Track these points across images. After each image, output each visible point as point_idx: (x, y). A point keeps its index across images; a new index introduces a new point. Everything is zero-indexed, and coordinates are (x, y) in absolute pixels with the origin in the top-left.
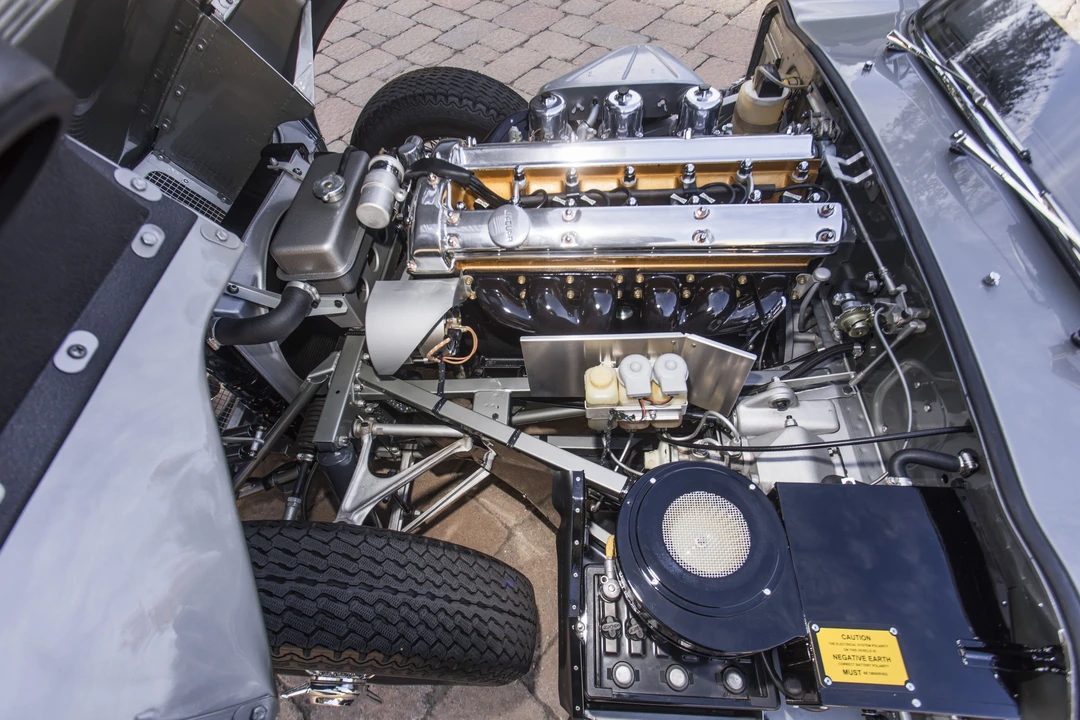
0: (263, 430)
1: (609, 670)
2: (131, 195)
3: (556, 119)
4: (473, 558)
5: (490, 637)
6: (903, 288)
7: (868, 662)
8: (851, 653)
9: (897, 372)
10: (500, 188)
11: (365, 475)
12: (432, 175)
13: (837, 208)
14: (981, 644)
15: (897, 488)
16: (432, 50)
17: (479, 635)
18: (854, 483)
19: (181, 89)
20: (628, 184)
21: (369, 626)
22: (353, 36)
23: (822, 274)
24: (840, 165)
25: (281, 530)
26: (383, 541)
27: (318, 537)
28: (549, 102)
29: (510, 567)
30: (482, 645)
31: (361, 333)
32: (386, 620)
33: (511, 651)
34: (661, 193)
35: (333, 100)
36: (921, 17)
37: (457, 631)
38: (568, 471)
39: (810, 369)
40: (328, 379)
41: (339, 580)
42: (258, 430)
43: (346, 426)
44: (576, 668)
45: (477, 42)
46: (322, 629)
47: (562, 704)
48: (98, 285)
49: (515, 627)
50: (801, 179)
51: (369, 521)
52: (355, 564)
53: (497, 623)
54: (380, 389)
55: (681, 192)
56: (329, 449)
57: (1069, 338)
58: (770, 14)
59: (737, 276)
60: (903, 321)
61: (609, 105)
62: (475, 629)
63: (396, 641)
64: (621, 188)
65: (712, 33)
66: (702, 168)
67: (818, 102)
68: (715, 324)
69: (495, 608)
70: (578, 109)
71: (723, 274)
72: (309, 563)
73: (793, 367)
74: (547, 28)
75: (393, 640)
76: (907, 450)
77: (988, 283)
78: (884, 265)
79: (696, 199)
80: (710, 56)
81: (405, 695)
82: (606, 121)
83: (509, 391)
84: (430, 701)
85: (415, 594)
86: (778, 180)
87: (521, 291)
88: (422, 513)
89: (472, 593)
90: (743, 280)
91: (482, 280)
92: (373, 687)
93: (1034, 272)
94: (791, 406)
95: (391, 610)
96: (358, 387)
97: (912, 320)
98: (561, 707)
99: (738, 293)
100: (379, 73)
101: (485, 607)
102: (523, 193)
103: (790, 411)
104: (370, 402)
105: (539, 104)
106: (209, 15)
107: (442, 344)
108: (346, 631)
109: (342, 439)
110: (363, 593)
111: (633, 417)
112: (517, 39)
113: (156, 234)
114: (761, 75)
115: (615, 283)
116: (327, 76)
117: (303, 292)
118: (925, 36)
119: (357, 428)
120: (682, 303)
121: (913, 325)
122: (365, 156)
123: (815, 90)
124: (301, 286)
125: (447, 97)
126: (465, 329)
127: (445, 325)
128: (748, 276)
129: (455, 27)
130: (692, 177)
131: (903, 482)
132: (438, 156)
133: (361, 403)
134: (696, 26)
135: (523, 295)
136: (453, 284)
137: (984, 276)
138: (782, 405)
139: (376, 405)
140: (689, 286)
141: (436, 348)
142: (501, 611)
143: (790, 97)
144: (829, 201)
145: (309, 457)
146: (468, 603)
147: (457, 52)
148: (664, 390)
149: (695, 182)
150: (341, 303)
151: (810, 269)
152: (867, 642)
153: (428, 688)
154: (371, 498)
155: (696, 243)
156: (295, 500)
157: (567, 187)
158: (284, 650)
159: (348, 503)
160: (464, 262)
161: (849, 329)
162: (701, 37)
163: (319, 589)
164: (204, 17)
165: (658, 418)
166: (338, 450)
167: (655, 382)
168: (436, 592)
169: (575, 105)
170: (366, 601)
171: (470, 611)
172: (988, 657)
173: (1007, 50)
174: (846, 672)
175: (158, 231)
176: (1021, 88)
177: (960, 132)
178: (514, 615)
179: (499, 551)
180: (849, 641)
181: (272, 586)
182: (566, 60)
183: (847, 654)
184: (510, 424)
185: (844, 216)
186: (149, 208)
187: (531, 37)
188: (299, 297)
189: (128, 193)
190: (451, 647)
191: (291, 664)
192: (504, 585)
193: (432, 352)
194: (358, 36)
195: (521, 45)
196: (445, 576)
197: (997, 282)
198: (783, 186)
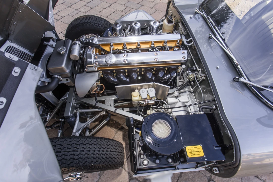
0: (49, 114)
1: (142, 162)
2: (10, 60)
3: (120, 30)
4: (108, 140)
5: (114, 158)
6: (200, 69)
7: (196, 152)
8: (193, 151)
9: (200, 88)
10: (107, 49)
11: (78, 123)
12: (89, 46)
13: (186, 51)
14: (218, 146)
15: (201, 114)
16: (85, 8)
17: (111, 158)
18: (192, 114)
19: (15, 23)
20: (139, 47)
21: (84, 160)
22: (62, 4)
23: (184, 66)
24: (186, 41)
25: (58, 140)
26: (85, 139)
27: (68, 140)
28: (118, 26)
29: (117, 141)
30: (112, 160)
31: (74, 87)
32: (88, 158)
33: (119, 161)
34: (146, 48)
35: (58, 22)
36: (202, 4)
37: (106, 158)
38: (129, 117)
39: (182, 88)
40: (66, 99)
41: (75, 150)
42: (48, 114)
43: (72, 111)
44: (135, 162)
45: (97, 6)
46: (72, 163)
47: (132, 171)
48: (4, 85)
49: (120, 155)
50: (178, 44)
51: (80, 134)
52: (79, 146)
53: (115, 155)
54: (80, 101)
55: (151, 48)
56: (68, 117)
57: (233, 79)
58: (169, 2)
59: (165, 68)
60: (201, 77)
61: (133, 26)
62: (110, 157)
63: (91, 163)
64: (137, 48)
65: (156, 4)
66: (155, 42)
67: (181, 25)
68: (161, 79)
69: (114, 151)
70: (125, 27)
71: (162, 67)
72: (67, 147)
73: (179, 88)
74: (115, 2)
75: (90, 162)
76: (203, 106)
77: (217, 68)
78: (197, 64)
79: (155, 50)
80: (157, 10)
81: (93, 175)
82: (132, 29)
83: (113, 99)
84: (100, 175)
85: (95, 151)
86: (173, 45)
87: (114, 74)
88: (94, 130)
89: (109, 149)
90: (166, 69)
91: (104, 72)
92: (85, 174)
93: (226, 65)
94: (179, 97)
95: (89, 155)
96: (75, 101)
97: (203, 77)
98: (132, 172)
99: (166, 72)
100: (71, 14)
101: (112, 151)
102: (113, 49)
103: (178, 98)
104: (78, 104)
105: (115, 26)
106: (22, 3)
107: (96, 89)
108: (78, 162)
109: (71, 115)
110: (82, 153)
111: (144, 103)
112: (108, 5)
113: (18, 69)
114: (168, 19)
115: (137, 71)
116: (56, 15)
117: (57, 78)
118: (203, 10)
119: (75, 111)
120: (153, 74)
121: (203, 78)
122: (71, 41)
123: (180, 22)
124: (57, 76)
125: (91, 23)
126: (101, 84)
127: (96, 84)
128: (168, 68)
129: (91, 1)
130: (153, 44)
131: (202, 113)
132: (91, 41)
133: (76, 105)
134: (153, 2)
135: (115, 75)
136: (97, 73)
137: (216, 67)
138: (177, 97)
139: (79, 105)
140: (155, 71)
141: (94, 90)
142: (116, 152)
143: (175, 23)
144: (184, 50)
145: (63, 120)
146: (108, 151)
147: (92, 8)
148: (150, 96)
149: (154, 46)
150: (68, 80)
151: (181, 66)
152: (196, 148)
153: (99, 172)
154: (81, 128)
155: (155, 61)
156: (60, 131)
157: (124, 48)
158: (63, 169)
159: (74, 131)
160: (100, 68)
161: (190, 79)
162: (154, 5)
163: (70, 153)
164: (20, 4)
165: (149, 103)
166: (71, 117)
167: (148, 95)
168: (100, 150)
169: (124, 26)
170: (83, 154)
171: (108, 153)
172: (220, 148)
173: (225, 9)
174: (192, 155)
175: (19, 69)
176: (228, 17)
177: (211, 34)
178: (119, 152)
179: (114, 137)
180: (192, 149)
181: (58, 154)
182: (121, 11)
183: (192, 151)
184: (114, 107)
185: (188, 53)
186: (15, 63)
187: (111, 4)
188: (56, 80)
189: (9, 59)
190: (104, 162)
191: (65, 172)
192: (116, 146)
193: (93, 91)
194: (64, 4)
195: (109, 7)
196: (102, 146)
197: (219, 68)
198: (174, 46)
